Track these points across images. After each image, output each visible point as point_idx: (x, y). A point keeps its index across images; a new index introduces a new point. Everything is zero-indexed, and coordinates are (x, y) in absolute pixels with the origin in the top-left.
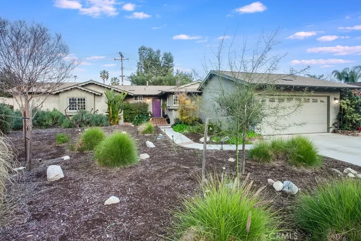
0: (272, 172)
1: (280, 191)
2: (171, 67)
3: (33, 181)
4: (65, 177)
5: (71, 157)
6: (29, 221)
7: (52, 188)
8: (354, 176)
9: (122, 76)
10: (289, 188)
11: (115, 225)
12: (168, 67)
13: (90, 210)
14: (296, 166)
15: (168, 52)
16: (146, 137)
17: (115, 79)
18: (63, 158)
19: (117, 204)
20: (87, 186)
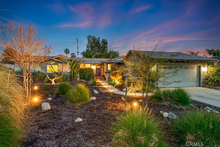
0: (163, 108)
1: (166, 118)
2: (107, 47)
3: (34, 111)
4: (51, 109)
5: (52, 98)
6: (38, 129)
7: (46, 114)
8: (210, 111)
9: (78, 52)
10: (171, 116)
11: (82, 131)
12: (104, 47)
13: (68, 124)
14: (177, 105)
15: (104, 39)
16: (93, 88)
17: (73, 54)
18: (48, 99)
19: (81, 122)
20: (64, 113)
